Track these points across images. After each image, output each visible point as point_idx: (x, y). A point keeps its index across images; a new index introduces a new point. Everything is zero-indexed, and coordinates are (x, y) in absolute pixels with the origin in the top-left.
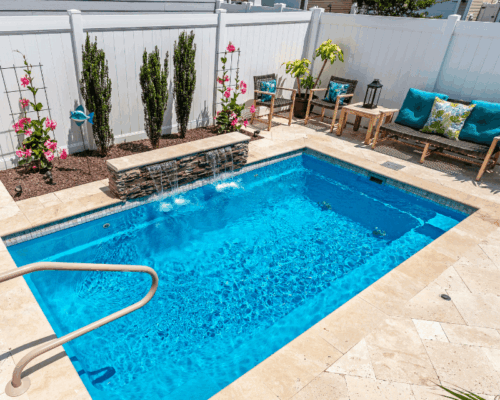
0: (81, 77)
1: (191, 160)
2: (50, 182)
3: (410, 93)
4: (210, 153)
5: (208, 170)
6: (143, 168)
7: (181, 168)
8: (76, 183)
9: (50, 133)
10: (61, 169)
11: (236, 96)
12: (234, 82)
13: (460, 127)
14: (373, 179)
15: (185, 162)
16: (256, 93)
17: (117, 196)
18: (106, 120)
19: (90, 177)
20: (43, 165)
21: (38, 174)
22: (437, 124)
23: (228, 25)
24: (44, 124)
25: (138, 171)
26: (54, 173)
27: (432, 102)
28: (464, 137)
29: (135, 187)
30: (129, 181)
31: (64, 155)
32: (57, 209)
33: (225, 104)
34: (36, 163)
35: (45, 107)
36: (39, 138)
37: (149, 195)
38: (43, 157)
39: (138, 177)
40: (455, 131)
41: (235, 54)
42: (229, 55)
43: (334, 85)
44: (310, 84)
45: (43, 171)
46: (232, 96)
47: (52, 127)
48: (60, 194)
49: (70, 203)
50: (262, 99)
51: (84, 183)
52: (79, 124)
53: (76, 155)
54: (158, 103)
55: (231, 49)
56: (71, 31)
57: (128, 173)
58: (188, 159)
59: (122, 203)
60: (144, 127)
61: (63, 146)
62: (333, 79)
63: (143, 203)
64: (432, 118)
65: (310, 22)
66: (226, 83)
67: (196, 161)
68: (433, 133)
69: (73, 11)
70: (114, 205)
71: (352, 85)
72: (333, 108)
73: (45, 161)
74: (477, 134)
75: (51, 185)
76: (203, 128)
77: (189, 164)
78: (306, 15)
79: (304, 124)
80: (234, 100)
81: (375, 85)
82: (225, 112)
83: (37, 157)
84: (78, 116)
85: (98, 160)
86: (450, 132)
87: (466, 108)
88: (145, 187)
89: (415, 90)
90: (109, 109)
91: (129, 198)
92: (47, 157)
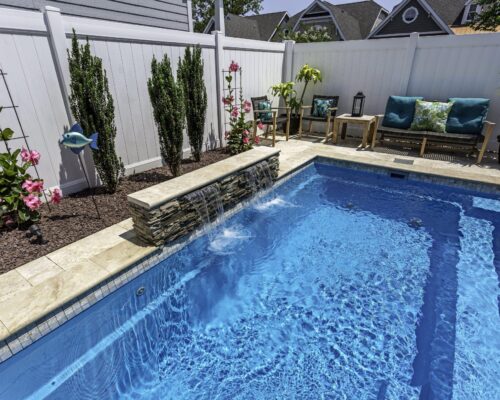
0: (69, 92)
1: (231, 181)
2: (39, 241)
3: (391, 100)
4: (249, 170)
5: (247, 189)
6: (181, 198)
7: (223, 191)
8: (81, 235)
9: (30, 170)
10: (54, 218)
11: (242, 114)
12: (239, 102)
13: (445, 121)
14: (393, 175)
15: (227, 183)
16: (255, 113)
17: (151, 243)
18: (112, 146)
19: (100, 223)
20: (24, 217)
21: (17, 231)
22: (426, 121)
23: (225, 48)
24: (19, 158)
25: (177, 203)
26: (43, 227)
27: (414, 104)
28: (450, 129)
29: (173, 225)
30: (166, 219)
31: (56, 198)
32: (56, 284)
33: (234, 124)
34: (13, 215)
35: (17, 133)
36: (13, 178)
37: (191, 232)
38: (22, 206)
39: (176, 211)
40: (442, 125)
41: (238, 73)
42: (232, 74)
43: (320, 101)
44: (294, 104)
45: (25, 226)
46: (239, 116)
47: (34, 161)
48: (57, 256)
49: (78, 268)
50: (262, 117)
51: (93, 232)
52: (76, 151)
53: (73, 196)
54: (176, 121)
55: (234, 67)
56: (48, 34)
57: (163, 208)
58: (229, 179)
59: (159, 251)
60: (159, 152)
61: (52, 186)
62: (315, 97)
63: (184, 244)
64: (419, 117)
65: (285, 53)
66: (233, 103)
67: (236, 181)
68: (422, 130)
69: (48, 7)
70: (148, 257)
71: (335, 100)
72: (326, 120)
73: (27, 210)
74: (460, 125)
75: (40, 245)
76: (213, 150)
77: (230, 185)
78: (281, 46)
79: (299, 138)
80: (242, 119)
81: (360, 96)
82: (236, 131)
83: (10, 206)
84: (74, 140)
85: (106, 199)
86: (439, 126)
87: (448, 105)
88: (186, 223)
89: (394, 97)
90: (113, 133)
91: (167, 242)
92: (29, 204)
